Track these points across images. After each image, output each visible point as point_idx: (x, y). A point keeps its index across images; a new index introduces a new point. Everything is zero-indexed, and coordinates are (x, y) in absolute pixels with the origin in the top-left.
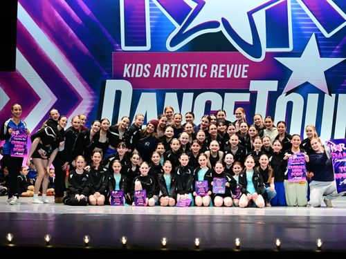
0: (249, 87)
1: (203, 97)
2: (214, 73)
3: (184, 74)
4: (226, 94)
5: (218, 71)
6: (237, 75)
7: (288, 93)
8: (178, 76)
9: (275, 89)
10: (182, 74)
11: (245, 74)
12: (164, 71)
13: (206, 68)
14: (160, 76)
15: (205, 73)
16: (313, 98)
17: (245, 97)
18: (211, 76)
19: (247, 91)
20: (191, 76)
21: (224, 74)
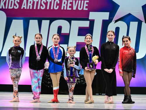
0: (89, 17)
1: (56, 24)
2: (64, 7)
3: (43, 7)
4: (72, 21)
5: (67, 5)
6: (80, 8)
7: (116, 21)
8: (39, 8)
9: (107, 18)
10: (41, 7)
11: (86, 7)
12: (29, 4)
13: (58, 2)
14: (26, 8)
15: (58, 7)
16: (134, 25)
17: (86, 24)
18: (62, 9)
19: (87, 19)
20: (48, 8)
21: (71, 7)
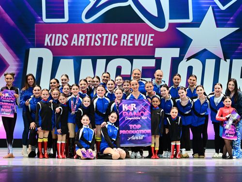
0: (154, 54)
1: (114, 63)
2: (124, 42)
3: (98, 43)
4: (134, 60)
5: (127, 40)
6: (144, 43)
7: (188, 59)
8: (92, 44)
9: (177, 55)
10: (96, 43)
11: (151, 42)
12: (80, 40)
13: (117, 37)
14: (76, 45)
15: (116, 42)
16: (210, 63)
17: (151, 63)
18: (122, 44)
19: (153, 57)
20: (104, 44)
21: (133, 42)
